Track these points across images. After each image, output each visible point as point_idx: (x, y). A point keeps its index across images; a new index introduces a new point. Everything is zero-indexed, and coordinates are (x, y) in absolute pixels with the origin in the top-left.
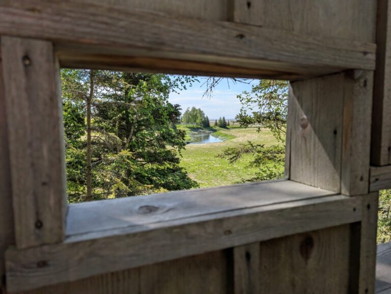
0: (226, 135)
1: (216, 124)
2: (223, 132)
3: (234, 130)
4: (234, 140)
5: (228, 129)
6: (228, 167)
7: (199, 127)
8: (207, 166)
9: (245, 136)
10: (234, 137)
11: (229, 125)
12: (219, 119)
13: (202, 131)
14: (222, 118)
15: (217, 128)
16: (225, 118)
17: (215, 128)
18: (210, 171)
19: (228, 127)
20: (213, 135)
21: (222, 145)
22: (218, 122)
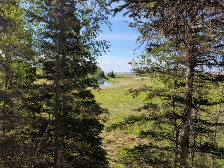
0: (114, 82)
1: (108, 75)
2: (112, 80)
3: (118, 79)
4: (119, 84)
5: (115, 78)
6: (117, 100)
7: (99, 77)
8: (105, 99)
9: (125, 82)
10: (119, 83)
11: (115, 76)
12: (110, 72)
13: (100, 79)
14: (112, 72)
15: (109, 77)
16: (113, 72)
17: (108, 78)
18: (107, 102)
19: (115, 77)
20: (107, 82)
21: (112, 87)
22: (109, 74)
